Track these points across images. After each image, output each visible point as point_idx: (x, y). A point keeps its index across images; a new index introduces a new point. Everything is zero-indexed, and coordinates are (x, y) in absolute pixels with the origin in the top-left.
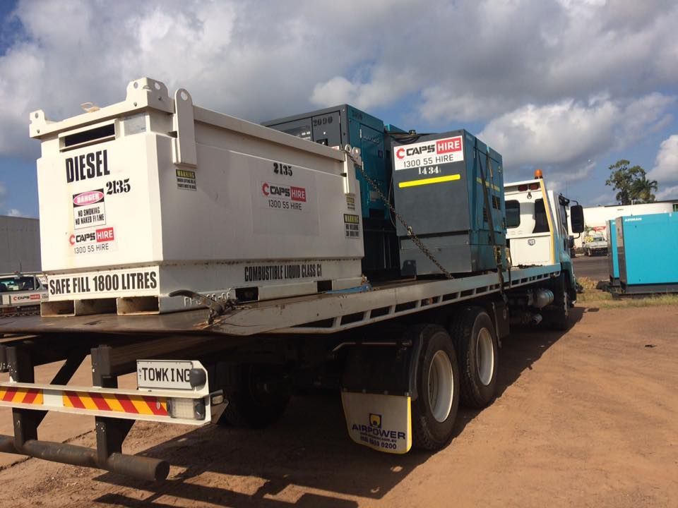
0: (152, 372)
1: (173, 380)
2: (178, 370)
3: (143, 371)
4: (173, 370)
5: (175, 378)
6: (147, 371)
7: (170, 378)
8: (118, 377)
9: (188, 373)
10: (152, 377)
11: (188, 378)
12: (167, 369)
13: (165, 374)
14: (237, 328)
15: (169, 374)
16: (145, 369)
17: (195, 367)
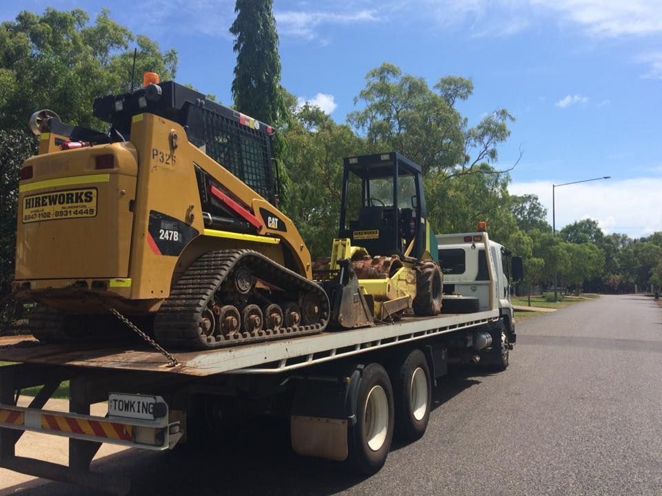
0: (121, 403)
1: (139, 412)
2: (143, 403)
3: (114, 402)
4: (139, 403)
5: (141, 409)
6: (117, 403)
7: (136, 410)
8: (91, 405)
9: (151, 406)
10: (121, 408)
11: (151, 411)
12: (134, 402)
13: (132, 406)
14: (195, 370)
15: (136, 406)
16: (115, 400)
17: (158, 402)
